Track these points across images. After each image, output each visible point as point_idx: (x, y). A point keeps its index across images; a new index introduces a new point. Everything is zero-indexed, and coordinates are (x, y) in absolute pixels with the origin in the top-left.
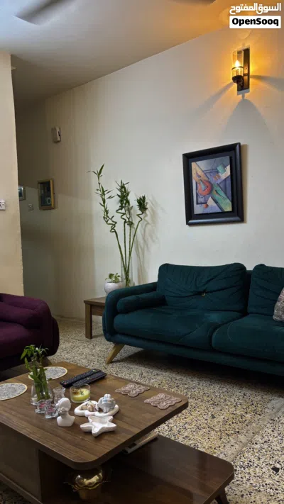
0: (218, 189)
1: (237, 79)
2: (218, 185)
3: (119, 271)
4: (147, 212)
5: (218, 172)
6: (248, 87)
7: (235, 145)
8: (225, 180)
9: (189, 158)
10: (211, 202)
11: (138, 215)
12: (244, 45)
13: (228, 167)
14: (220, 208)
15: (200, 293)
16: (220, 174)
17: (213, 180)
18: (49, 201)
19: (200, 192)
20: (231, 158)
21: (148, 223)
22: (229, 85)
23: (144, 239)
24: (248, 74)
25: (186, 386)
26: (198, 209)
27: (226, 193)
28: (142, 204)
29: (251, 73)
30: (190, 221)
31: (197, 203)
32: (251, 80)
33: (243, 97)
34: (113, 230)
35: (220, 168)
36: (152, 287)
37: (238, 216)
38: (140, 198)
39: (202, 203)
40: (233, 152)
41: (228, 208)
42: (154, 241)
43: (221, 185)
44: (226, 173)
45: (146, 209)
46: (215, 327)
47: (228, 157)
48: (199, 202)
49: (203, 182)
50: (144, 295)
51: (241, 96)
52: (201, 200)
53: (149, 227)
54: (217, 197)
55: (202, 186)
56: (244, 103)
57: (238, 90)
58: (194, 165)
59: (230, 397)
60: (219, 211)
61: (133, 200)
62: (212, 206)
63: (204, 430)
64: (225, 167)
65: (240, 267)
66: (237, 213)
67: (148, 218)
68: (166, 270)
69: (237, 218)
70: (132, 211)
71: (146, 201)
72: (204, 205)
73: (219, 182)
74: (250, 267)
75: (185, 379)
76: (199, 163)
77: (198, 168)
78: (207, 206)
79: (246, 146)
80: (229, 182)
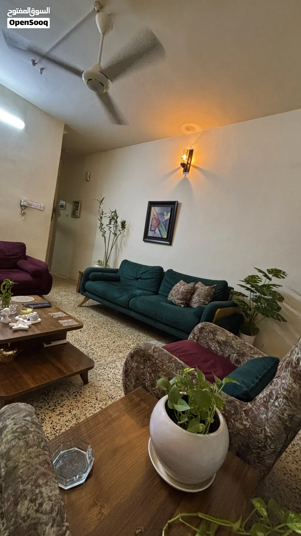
0: (162, 224)
1: (183, 165)
2: (163, 222)
3: (102, 259)
4: (125, 229)
5: (164, 215)
6: (189, 171)
7: (175, 202)
8: (167, 220)
9: (152, 204)
10: (157, 231)
11: (119, 230)
12: (191, 147)
13: (169, 214)
14: (161, 235)
15: (138, 279)
16: (165, 217)
17: (160, 219)
18: (77, 213)
19: (153, 224)
20: (172, 209)
21: (124, 236)
22: (179, 168)
23: (121, 245)
24: (190, 164)
25: (112, 325)
26: (150, 234)
27: (165, 228)
28: (123, 224)
29: (192, 163)
30: (146, 239)
31: (151, 230)
32: (191, 167)
33: (185, 176)
34: (103, 236)
35: (165, 213)
36: (115, 271)
37: (169, 242)
38: (123, 222)
39: (153, 231)
40: (174, 205)
41: (165, 236)
42: (125, 246)
43: (164, 223)
44: (167, 217)
45: (125, 228)
46: (135, 296)
47: (171, 208)
48: (152, 230)
49: (155, 219)
50: (107, 274)
51: (184, 175)
52: (153, 229)
53: (124, 238)
54: (161, 228)
55: (155, 221)
56: (186, 180)
57: (184, 172)
58: (153, 209)
59: (131, 335)
60: (161, 237)
61: (119, 221)
62: (157, 234)
63: (104, 347)
64: (168, 213)
65: (160, 269)
66: (169, 240)
67: (125, 233)
68: (125, 263)
69: (168, 243)
70: (118, 228)
71: (126, 223)
72: (153, 232)
73: (163, 220)
74: (165, 270)
75: (114, 322)
76: (155, 208)
77: (155, 210)
78: (155, 233)
79: (181, 204)
80: (168, 222)
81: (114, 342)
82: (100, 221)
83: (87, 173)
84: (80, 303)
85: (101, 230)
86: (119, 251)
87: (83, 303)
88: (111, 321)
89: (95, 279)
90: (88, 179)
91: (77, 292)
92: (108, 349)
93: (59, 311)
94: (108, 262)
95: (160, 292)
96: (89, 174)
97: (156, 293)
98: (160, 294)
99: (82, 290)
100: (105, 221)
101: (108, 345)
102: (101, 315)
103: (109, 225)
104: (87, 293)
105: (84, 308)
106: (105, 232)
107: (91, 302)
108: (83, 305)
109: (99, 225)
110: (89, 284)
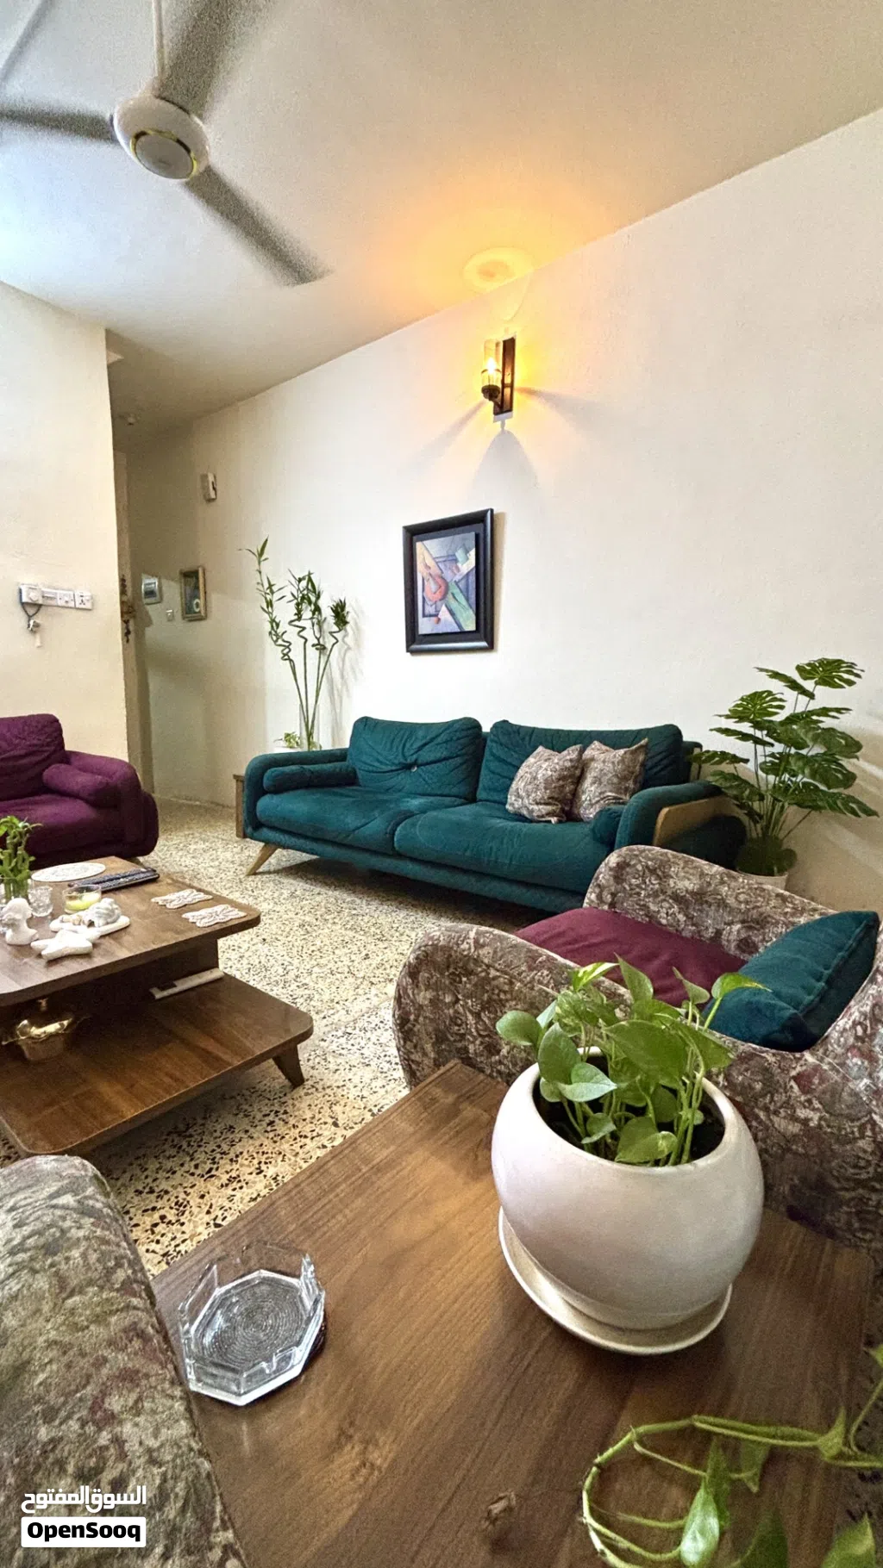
0: (456, 591)
1: (490, 392)
2: (457, 583)
3: (296, 728)
4: (348, 627)
5: (456, 561)
6: (510, 410)
7: (486, 511)
8: (468, 574)
9: (415, 534)
10: (444, 614)
11: (331, 633)
12: (506, 331)
13: (473, 553)
14: (459, 626)
15: (408, 767)
16: (459, 565)
17: (448, 575)
18: (197, 605)
19: (429, 595)
20: (477, 536)
21: (349, 648)
22: (480, 406)
23: (342, 677)
24: (512, 386)
25: (354, 912)
26: (425, 627)
27: (467, 599)
28: (340, 612)
29: (516, 385)
30: (415, 647)
31: (424, 616)
32: (516, 395)
33: (503, 425)
34: (286, 657)
35: (460, 554)
36: (338, 756)
37: (487, 641)
38: (338, 605)
39: (431, 616)
40: (481, 525)
41: (470, 626)
42: (356, 678)
43: (462, 585)
44: (468, 564)
45: (346, 623)
46: (409, 815)
47: (473, 533)
48: (427, 612)
49: (434, 579)
50: (317, 767)
51: (499, 423)
52: (430, 610)
53: (349, 654)
54: (454, 605)
55: (432, 586)
56: (505, 438)
57: (496, 413)
58: (420, 547)
59: (413, 929)
60: (457, 630)
61: (326, 604)
62: (447, 624)
63: (338, 976)
64: (467, 552)
65: (472, 726)
66: (485, 633)
67: (349, 640)
68: (365, 725)
69: (484, 644)
70: (325, 627)
71: (347, 609)
72: (434, 619)
73: (457, 578)
74: (486, 728)
75: (358, 901)
76: (427, 543)
77: (428, 550)
78: (439, 620)
79: (503, 515)
80: (472, 579)
81: (367, 957)
82: (268, 613)
83: (206, 476)
84: (250, 867)
85: (275, 642)
86: (340, 697)
87: (262, 860)
88: (349, 899)
89: (280, 787)
90: (213, 496)
91: (238, 836)
92: (351, 980)
93: (183, 889)
94: (315, 735)
95: (481, 794)
96: (211, 478)
97: (471, 799)
98: (481, 800)
99: (252, 826)
100: (285, 611)
101: (349, 967)
102: (317, 890)
103: (296, 623)
104: (266, 832)
105: (265, 877)
106: (290, 644)
107: (281, 857)
108: (261, 870)
109: (268, 627)
110: (266, 803)
